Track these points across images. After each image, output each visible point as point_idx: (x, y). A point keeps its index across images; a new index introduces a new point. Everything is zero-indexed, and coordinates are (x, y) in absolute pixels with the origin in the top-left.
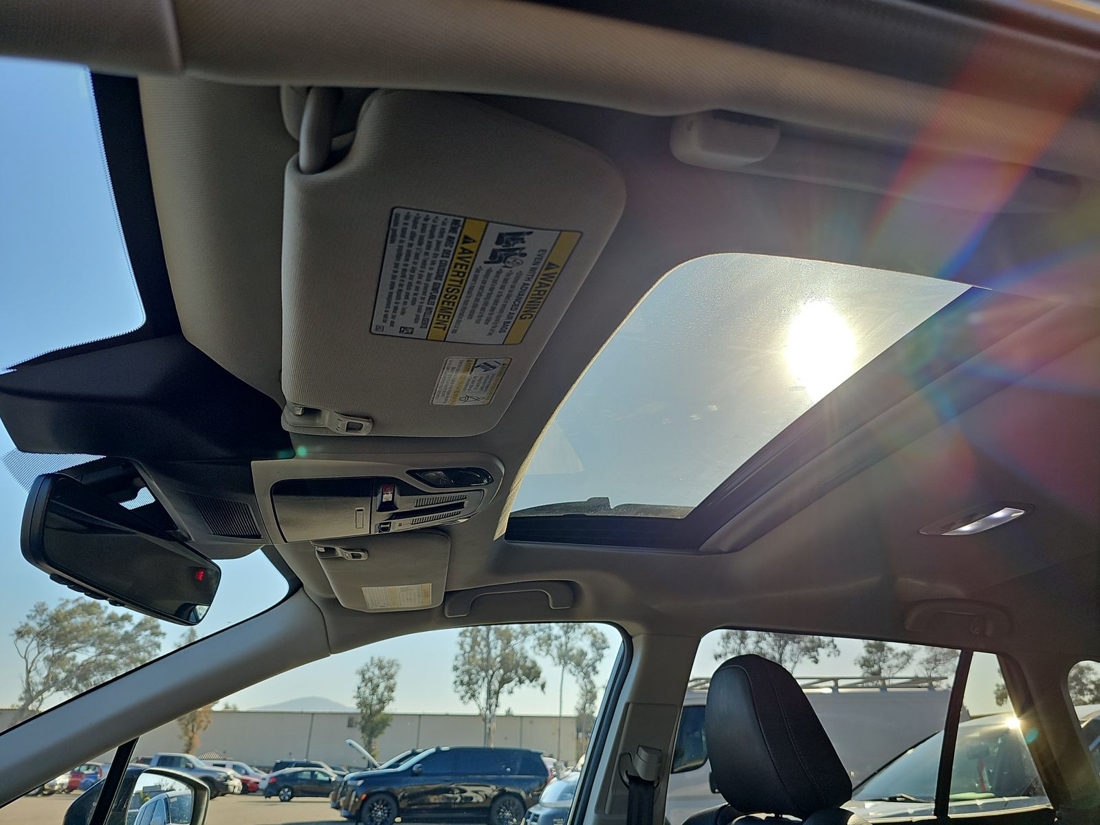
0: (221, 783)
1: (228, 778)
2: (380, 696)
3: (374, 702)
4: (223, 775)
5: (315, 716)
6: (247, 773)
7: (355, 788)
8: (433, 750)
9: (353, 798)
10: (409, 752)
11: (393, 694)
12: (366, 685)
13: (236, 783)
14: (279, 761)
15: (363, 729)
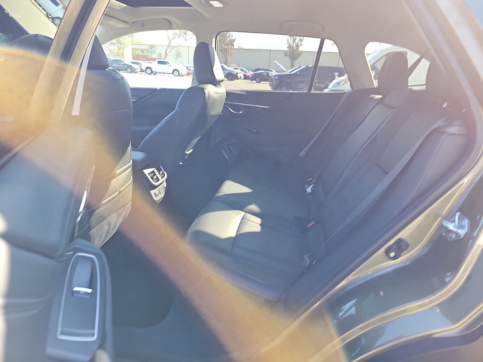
0: (235, 75)
1: (237, 73)
2: (296, 44)
3: (294, 46)
4: (236, 72)
5: (271, 51)
6: (246, 72)
7: (275, 79)
8: (305, 67)
9: (274, 82)
10: (298, 67)
11: (302, 43)
12: (291, 38)
13: (241, 75)
14: (256, 68)
15: (290, 57)
